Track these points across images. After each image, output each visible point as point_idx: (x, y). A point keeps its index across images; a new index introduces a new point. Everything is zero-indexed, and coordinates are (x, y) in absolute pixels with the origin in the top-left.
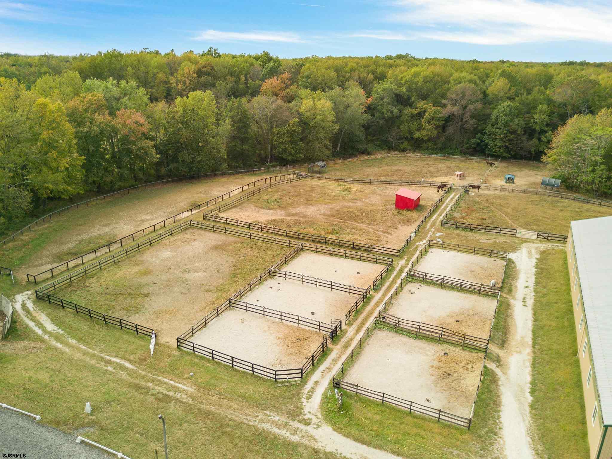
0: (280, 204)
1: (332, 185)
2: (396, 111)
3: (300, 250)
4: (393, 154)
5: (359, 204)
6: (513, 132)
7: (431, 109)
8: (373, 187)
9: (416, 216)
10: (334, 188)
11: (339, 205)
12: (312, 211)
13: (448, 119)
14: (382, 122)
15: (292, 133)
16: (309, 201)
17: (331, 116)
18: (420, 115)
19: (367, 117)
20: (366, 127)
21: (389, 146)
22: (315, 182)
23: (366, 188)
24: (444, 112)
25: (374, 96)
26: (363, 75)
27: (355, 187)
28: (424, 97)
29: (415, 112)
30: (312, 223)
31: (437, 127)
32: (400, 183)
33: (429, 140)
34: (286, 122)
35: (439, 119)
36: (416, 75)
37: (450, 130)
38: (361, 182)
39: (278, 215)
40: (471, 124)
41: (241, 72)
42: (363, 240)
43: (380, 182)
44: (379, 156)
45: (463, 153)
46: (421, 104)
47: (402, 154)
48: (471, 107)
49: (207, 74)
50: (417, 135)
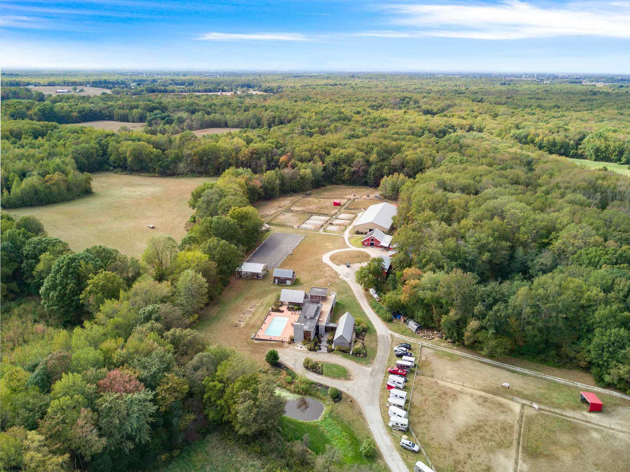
0: (301, 205)
1: (315, 200)
2: (334, 169)
3: (312, 216)
4: (334, 186)
5: (324, 205)
6: (377, 177)
7: (347, 168)
8: (328, 200)
9: (339, 207)
10: (316, 200)
11: (319, 205)
12: (311, 207)
13: (354, 172)
14: (329, 174)
15: (298, 182)
16: (310, 205)
17: (311, 175)
18: (344, 170)
19: (323, 173)
20: (323, 177)
21: (333, 183)
22: (309, 199)
23: (325, 200)
24: (353, 169)
25: (326, 163)
26: (321, 152)
27: (322, 200)
28: (345, 162)
29: (342, 169)
30: (313, 210)
31: (350, 175)
32: (336, 198)
33: (348, 180)
34: (296, 178)
35: (351, 172)
36: (342, 154)
37: (355, 177)
38: (323, 198)
39: (304, 208)
40: (362, 174)
41: (268, 152)
42: (326, 213)
43: (329, 198)
44: (329, 187)
45: (360, 185)
46: (344, 166)
47: (338, 186)
48: (362, 168)
49: (255, 153)
50: (343, 178)
